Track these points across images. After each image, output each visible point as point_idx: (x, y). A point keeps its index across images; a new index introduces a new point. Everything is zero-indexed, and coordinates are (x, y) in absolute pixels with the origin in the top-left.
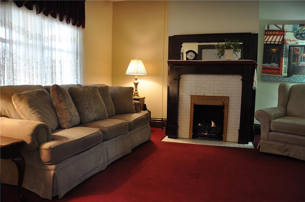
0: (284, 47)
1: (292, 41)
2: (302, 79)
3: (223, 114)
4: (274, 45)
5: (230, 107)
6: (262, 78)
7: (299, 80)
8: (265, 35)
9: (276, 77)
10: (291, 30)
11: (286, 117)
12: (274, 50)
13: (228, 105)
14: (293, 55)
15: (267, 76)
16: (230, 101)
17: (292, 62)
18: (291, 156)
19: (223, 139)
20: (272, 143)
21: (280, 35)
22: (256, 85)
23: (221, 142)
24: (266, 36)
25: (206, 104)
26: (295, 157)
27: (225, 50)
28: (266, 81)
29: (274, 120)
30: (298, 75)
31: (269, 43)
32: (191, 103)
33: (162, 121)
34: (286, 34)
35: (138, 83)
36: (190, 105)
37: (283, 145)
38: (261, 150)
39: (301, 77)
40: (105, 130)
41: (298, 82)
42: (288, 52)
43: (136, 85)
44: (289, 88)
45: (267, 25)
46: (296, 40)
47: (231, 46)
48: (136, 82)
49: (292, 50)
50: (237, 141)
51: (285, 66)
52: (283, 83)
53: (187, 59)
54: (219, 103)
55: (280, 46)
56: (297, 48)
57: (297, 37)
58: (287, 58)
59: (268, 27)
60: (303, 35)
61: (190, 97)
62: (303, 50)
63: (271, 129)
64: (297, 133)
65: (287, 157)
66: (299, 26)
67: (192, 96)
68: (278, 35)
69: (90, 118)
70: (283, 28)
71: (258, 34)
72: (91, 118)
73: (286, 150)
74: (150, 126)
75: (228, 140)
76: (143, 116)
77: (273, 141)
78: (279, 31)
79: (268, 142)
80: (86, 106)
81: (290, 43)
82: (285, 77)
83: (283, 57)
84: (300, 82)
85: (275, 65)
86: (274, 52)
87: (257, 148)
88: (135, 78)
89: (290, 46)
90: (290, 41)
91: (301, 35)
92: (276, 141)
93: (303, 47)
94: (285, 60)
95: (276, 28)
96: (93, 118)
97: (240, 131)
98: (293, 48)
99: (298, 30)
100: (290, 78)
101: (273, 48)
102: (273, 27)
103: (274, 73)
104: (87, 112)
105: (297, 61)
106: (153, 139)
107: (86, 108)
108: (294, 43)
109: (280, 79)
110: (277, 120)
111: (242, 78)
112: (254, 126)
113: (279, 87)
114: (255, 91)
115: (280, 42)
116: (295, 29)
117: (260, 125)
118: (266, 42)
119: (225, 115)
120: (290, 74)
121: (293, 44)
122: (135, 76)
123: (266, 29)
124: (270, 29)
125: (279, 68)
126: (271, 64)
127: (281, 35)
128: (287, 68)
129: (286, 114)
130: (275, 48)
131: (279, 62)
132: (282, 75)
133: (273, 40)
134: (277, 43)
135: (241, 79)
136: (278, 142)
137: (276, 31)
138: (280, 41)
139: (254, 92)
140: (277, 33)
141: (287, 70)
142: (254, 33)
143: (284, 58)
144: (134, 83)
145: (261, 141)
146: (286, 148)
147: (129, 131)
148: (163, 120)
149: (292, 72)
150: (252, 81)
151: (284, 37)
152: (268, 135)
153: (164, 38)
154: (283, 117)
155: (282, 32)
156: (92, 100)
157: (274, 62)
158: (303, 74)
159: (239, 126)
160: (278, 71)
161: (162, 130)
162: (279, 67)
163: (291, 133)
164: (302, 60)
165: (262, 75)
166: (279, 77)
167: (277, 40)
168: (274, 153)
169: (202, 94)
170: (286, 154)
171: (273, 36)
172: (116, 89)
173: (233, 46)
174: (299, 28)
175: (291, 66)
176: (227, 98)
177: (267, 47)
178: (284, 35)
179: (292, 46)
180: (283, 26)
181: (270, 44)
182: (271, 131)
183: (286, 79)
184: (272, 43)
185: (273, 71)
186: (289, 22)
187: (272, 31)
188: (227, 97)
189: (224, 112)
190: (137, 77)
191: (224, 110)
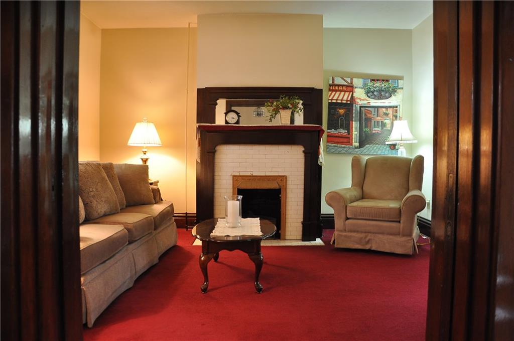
0: (354, 108)
1: (363, 100)
2: (377, 150)
3: (280, 201)
4: (341, 105)
5: (288, 191)
6: (328, 150)
7: (373, 151)
8: (330, 90)
9: (344, 148)
10: (361, 86)
11: (364, 200)
12: (342, 111)
13: (286, 188)
14: (365, 118)
15: (334, 146)
16: (289, 182)
17: (364, 128)
18: (373, 248)
19: (282, 236)
20: (349, 234)
21: (348, 92)
22: (322, 158)
23: (279, 240)
24: (330, 93)
25: (256, 188)
26: (379, 250)
27: (280, 110)
28: (333, 153)
29: (351, 204)
30: (372, 145)
31: (335, 101)
32: (233, 187)
33: (186, 217)
34: (356, 90)
35: (147, 159)
36: (232, 189)
37: (363, 235)
38: (336, 246)
39: (375, 148)
40: (129, 227)
41: (372, 155)
42: (359, 115)
43: (145, 161)
44: (364, 162)
45: (331, 78)
46: (368, 98)
47: (289, 105)
48: (145, 157)
49: (364, 111)
50: (300, 237)
51: (356, 133)
52: (357, 155)
53: (227, 122)
54: (273, 185)
55: (349, 106)
56: (369, 109)
57: (369, 95)
58: (358, 122)
59: (333, 80)
60: (375, 93)
61: (232, 179)
62: (376, 112)
63: (348, 217)
64: (379, 219)
65: (370, 252)
66: (370, 81)
67: (234, 177)
68: (345, 91)
69: (99, 211)
70: (352, 83)
71: (322, 89)
72: (101, 211)
73: (368, 242)
74: (175, 223)
75: (287, 238)
76: (168, 208)
77: (351, 231)
78: (347, 86)
79: (344, 234)
80: (92, 194)
81: (361, 103)
82: (356, 148)
83: (352, 121)
84: (375, 155)
85: (343, 131)
86: (342, 114)
87: (331, 243)
88: (143, 152)
89: (361, 107)
90: (361, 99)
91: (373, 92)
92: (354, 231)
93: (376, 109)
94: (355, 125)
95: (343, 83)
96: (103, 212)
97: (303, 223)
98: (364, 108)
99: (369, 86)
100: (362, 149)
101: (340, 109)
102: (339, 81)
103: (342, 143)
104: (95, 203)
105: (370, 127)
106: (180, 243)
107: (93, 196)
108: (365, 102)
109: (350, 151)
110: (355, 204)
111: (303, 149)
112: (322, 217)
113: (352, 160)
114: (321, 166)
115: (349, 101)
116: (365, 85)
117: (333, 214)
118: (332, 100)
119: (282, 202)
120: (362, 144)
121: (364, 104)
122: (142, 147)
123: (331, 82)
124: (335, 83)
125: (349, 136)
126: (339, 130)
127: (350, 92)
128: (358, 135)
129: (363, 197)
130: (343, 109)
131: (348, 128)
132: (352, 145)
133: (340, 98)
134: (345, 102)
135: (304, 151)
136: (358, 232)
137: (343, 86)
138: (349, 99)
139: (319, 168)
140: (344, 88)
141: (358, 139)
142: (318, 88)
143: (354, 122)
144: (142, 159)
145: (336, 233)
146: (367, 239)
147: (155, 229)
148: (188, 215)
149: (364, 141)
150: (317, 153)
151: (352, 94)
152: (345, 225)
153: (187, 90)
154: (359, 200)
155: (350, 88)
156: (99, 184)
157: (342, 127)
158: (377, 144)
159: (302, 216)
160: (347, 140)
161: (187, 230)
162: (349, 134)
163: (373, 218)
164: (376, 125)
165: (327, 146)
166: (349, 148)
167: (345, 98)
168: (354, 248)
169: (248, 174)
170: (367, 247)
171: (339, 92)
172: (123, 167)
173: (291, 104)
174: (370, 84)
175: (364, 134)
176: (284, 178)
177: (333, 106)
178: (352, 91)
179: (363, 107)
180: (352, 79)
181: (336, 104)
182: (347, 219)
183: (357, 150)
184: (338, 101)
185: (342, 140)
186: (359, 76)
187: (339, 85)
188: (283, 176)
189: (280, 197)
190: (146, 150)
191: (280, 196)
